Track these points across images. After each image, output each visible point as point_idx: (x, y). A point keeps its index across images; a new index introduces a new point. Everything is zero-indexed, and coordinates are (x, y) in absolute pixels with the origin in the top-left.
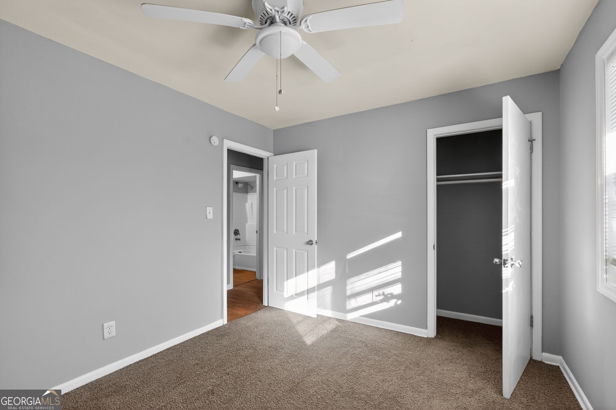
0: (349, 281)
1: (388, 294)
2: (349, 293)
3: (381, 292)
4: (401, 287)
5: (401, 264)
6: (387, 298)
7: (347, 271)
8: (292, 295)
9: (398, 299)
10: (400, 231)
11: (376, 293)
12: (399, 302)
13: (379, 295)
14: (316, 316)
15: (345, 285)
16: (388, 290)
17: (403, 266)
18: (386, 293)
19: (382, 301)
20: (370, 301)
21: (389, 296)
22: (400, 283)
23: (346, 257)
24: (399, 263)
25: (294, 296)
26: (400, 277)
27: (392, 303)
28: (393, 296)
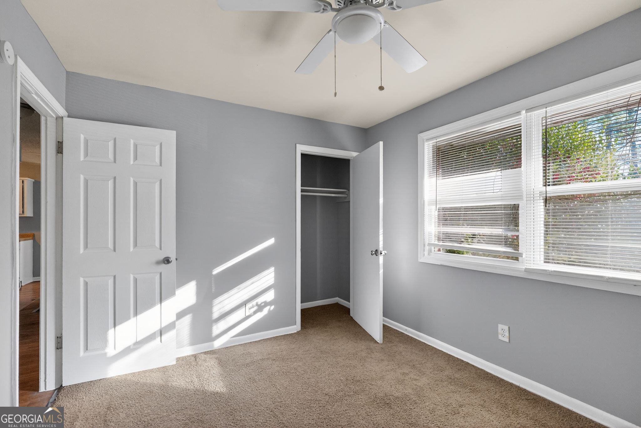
0: (216, 301)
1: (262, 303)
2: (215, 315)
3: (254, 303)
4: (274, 292)
5: (274, 270)
6: (260, 308)
7: (213, 290)
8: (129, 347)
9: (271, 305)
10: (273, 237)
11: (249, 305)
12: (273, 307)
13: (253, 307)
14: (174, 363)
15: (210, 307)
16: (260, 300)
17: (276, 271)
18: (259, 303)
19: (255, 313)
20: (243, 316)
21: (263, 304)
22: (273, 288)
23: (212, 272)
24: (272, 269)
25: (131, 347)
26: (273, 282)
27: (266, 311)
28: (266, 304)
